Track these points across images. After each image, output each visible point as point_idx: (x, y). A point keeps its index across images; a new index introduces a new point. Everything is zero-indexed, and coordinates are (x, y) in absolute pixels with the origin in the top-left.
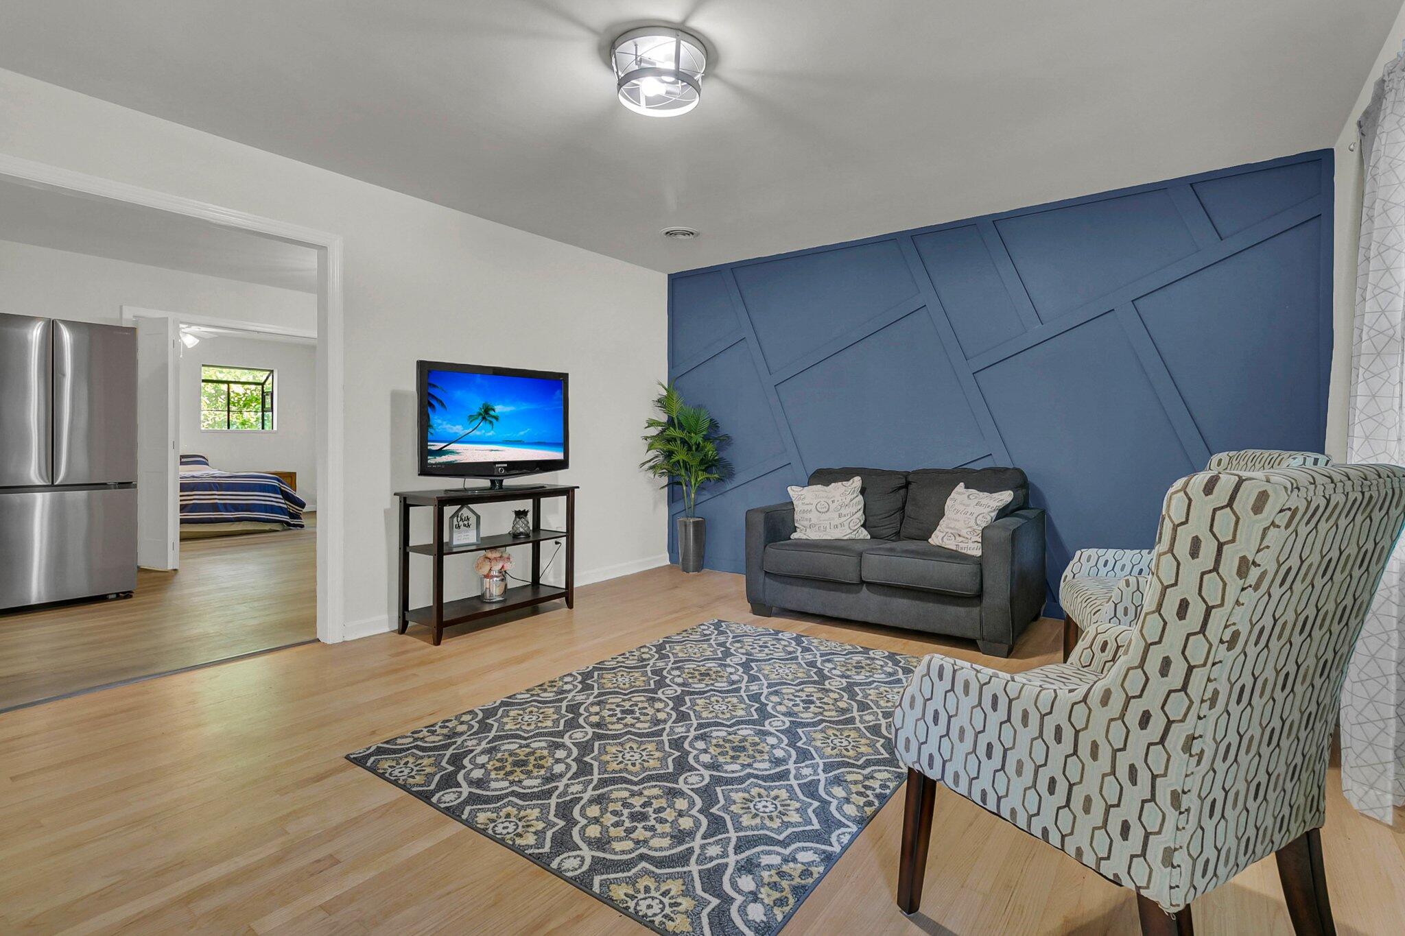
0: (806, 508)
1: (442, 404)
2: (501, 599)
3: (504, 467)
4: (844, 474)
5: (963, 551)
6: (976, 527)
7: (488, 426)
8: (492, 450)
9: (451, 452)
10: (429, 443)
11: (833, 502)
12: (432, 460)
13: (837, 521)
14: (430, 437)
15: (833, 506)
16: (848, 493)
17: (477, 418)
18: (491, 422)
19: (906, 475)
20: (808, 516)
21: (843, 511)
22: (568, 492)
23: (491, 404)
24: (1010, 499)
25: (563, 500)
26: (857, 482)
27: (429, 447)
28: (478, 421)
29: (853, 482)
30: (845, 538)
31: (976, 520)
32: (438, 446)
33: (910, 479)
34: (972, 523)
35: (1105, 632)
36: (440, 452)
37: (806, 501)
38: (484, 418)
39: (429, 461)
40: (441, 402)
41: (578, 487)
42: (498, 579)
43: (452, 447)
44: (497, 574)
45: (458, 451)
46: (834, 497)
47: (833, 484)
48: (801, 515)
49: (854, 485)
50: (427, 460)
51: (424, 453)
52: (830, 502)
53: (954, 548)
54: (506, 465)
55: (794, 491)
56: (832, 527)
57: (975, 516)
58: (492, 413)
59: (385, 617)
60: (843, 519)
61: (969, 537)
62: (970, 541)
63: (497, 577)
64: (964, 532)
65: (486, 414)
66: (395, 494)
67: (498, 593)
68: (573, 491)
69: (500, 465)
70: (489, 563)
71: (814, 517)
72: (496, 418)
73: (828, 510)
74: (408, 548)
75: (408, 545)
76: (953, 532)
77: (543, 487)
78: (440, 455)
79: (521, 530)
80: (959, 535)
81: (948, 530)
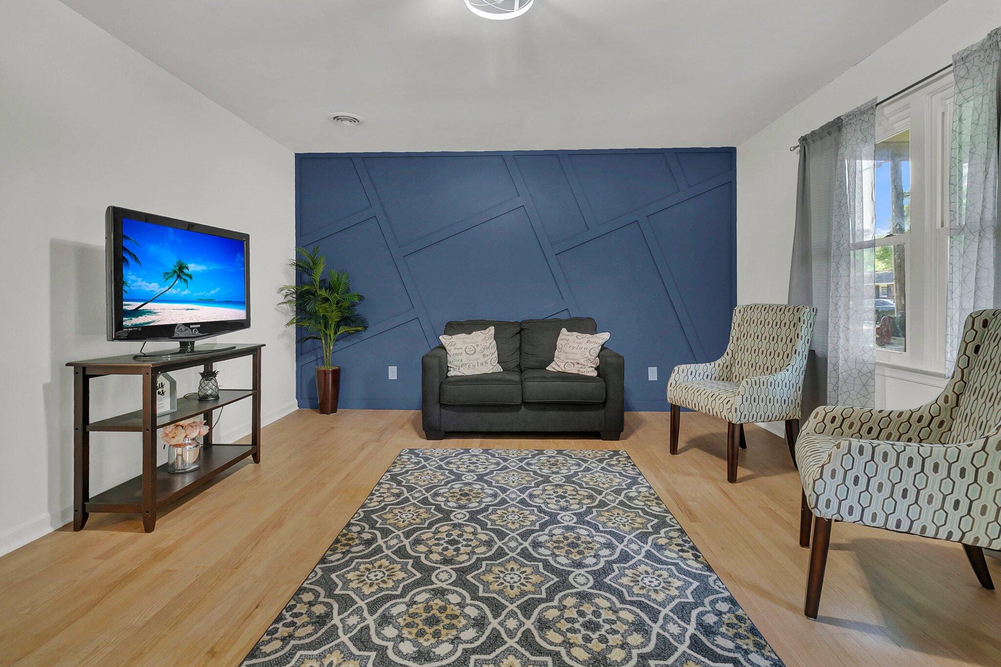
0: (457, 351)
1: (136, 259)
2: (196, 466)
3: (197, 328)
4: (481, 325)
5: (583, 374)
6: (590, 357)
7: (184, 285)
8: (188, 309)
9: (149, 312)
10: (124, 303)
11: (477, 346)
12: (128, 322)
13: (482, 360)
14: (125, 296)
15: (478, 349)
16: (487, 339)
17: (172, 276)
18: (185, 280)
19: (520, 324)
20: (460, 357)
21: (486, 352)
22: (255, 351)
23: (184, 262)
24: (608, 338)
25: (250, 358)
26: (492, 329)
27: (124, 307)
28: (171, 281)
29: (490, 330)
30: (489, 372)
31: (590, 352)
32: (135, 305)
33: (524, 326)
34: (588, 355)
35: (832, 411)
36: (136, 313)
37: (457, 346)
38: (179, 276)
39: (124, 323)
40: (135, 256)
41: (264, 345)
42: (192, 447)
43: (149, 306)
44: (190, 441)
45: (155, 311)
46: (477, 342)
47: (474, 333)
48: (454, 358)
49: (490, 333)
50: (122, 321)
51: (119, 313)
52: (476, 347)
53: (576, 372)
54: (199, 326)
55: (444, 339)
56: (479, 364)
57: (588, 349)
58: (186, 271)
59: (46, 515)
60: (486, 358)
61: (585, 364)
62: (587, 367)
63: (190, 444)
64: (581, 361)
65: (180, 272)
66: (68, 365)
67: (193, 459)
68: (260, 349)
69: (194, 326)
70: (183, 431)
71: (464, 358)
72: (190, 277)
73: (475, 352)
74: (88, 427)
75: (88, 424)
76: (572, 361)
77: (235, 347)
78: (137, 316)
79: (210, 392)
80: (578, 363)
81: (568, 361)
